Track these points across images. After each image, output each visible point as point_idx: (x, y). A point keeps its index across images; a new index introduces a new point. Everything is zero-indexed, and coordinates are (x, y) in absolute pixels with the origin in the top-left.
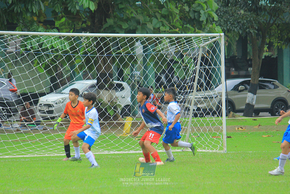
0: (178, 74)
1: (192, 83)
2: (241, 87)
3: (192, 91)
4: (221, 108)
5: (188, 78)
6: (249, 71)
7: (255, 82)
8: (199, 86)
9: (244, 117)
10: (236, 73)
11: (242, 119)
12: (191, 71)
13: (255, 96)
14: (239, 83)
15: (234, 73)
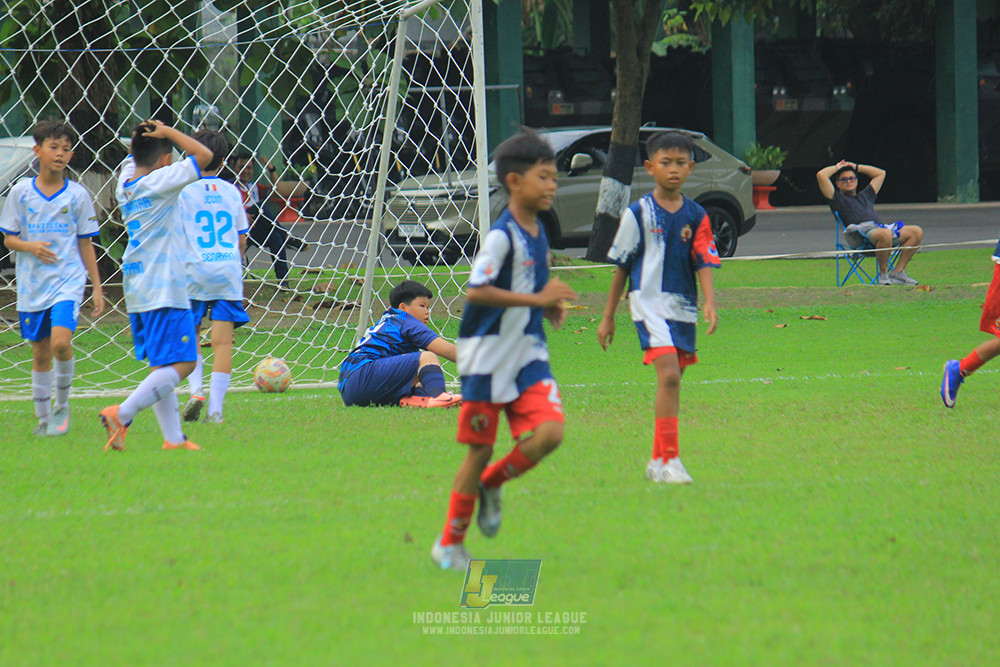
0: (323, 114)
1: (372, 147)
2: (578, 158)
3: (372, 173)
4: (476, 234)
5: (361, 129)
6: (613, 99)
7: (628, 137)
8: (396, 156)
9: (586, 262)
10: (569, 107)
11: (577, 270)
12: (368, 103)
13: (628, 189)
14: (571, 143)
15: (563, 107)
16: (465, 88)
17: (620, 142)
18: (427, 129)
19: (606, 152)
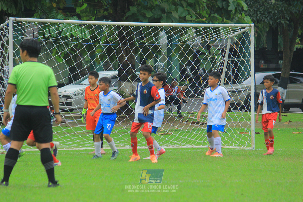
0: (204, 66)
4: (250, 102)
6: (279, 64)
7: (286, 75)
8: (226, 79)
12: (218, 63)
13: (286, 91)
15: (264, 65)
16: (248, 59)
17: (284, 76)
18: (236, 71)
19: (279, 79)
